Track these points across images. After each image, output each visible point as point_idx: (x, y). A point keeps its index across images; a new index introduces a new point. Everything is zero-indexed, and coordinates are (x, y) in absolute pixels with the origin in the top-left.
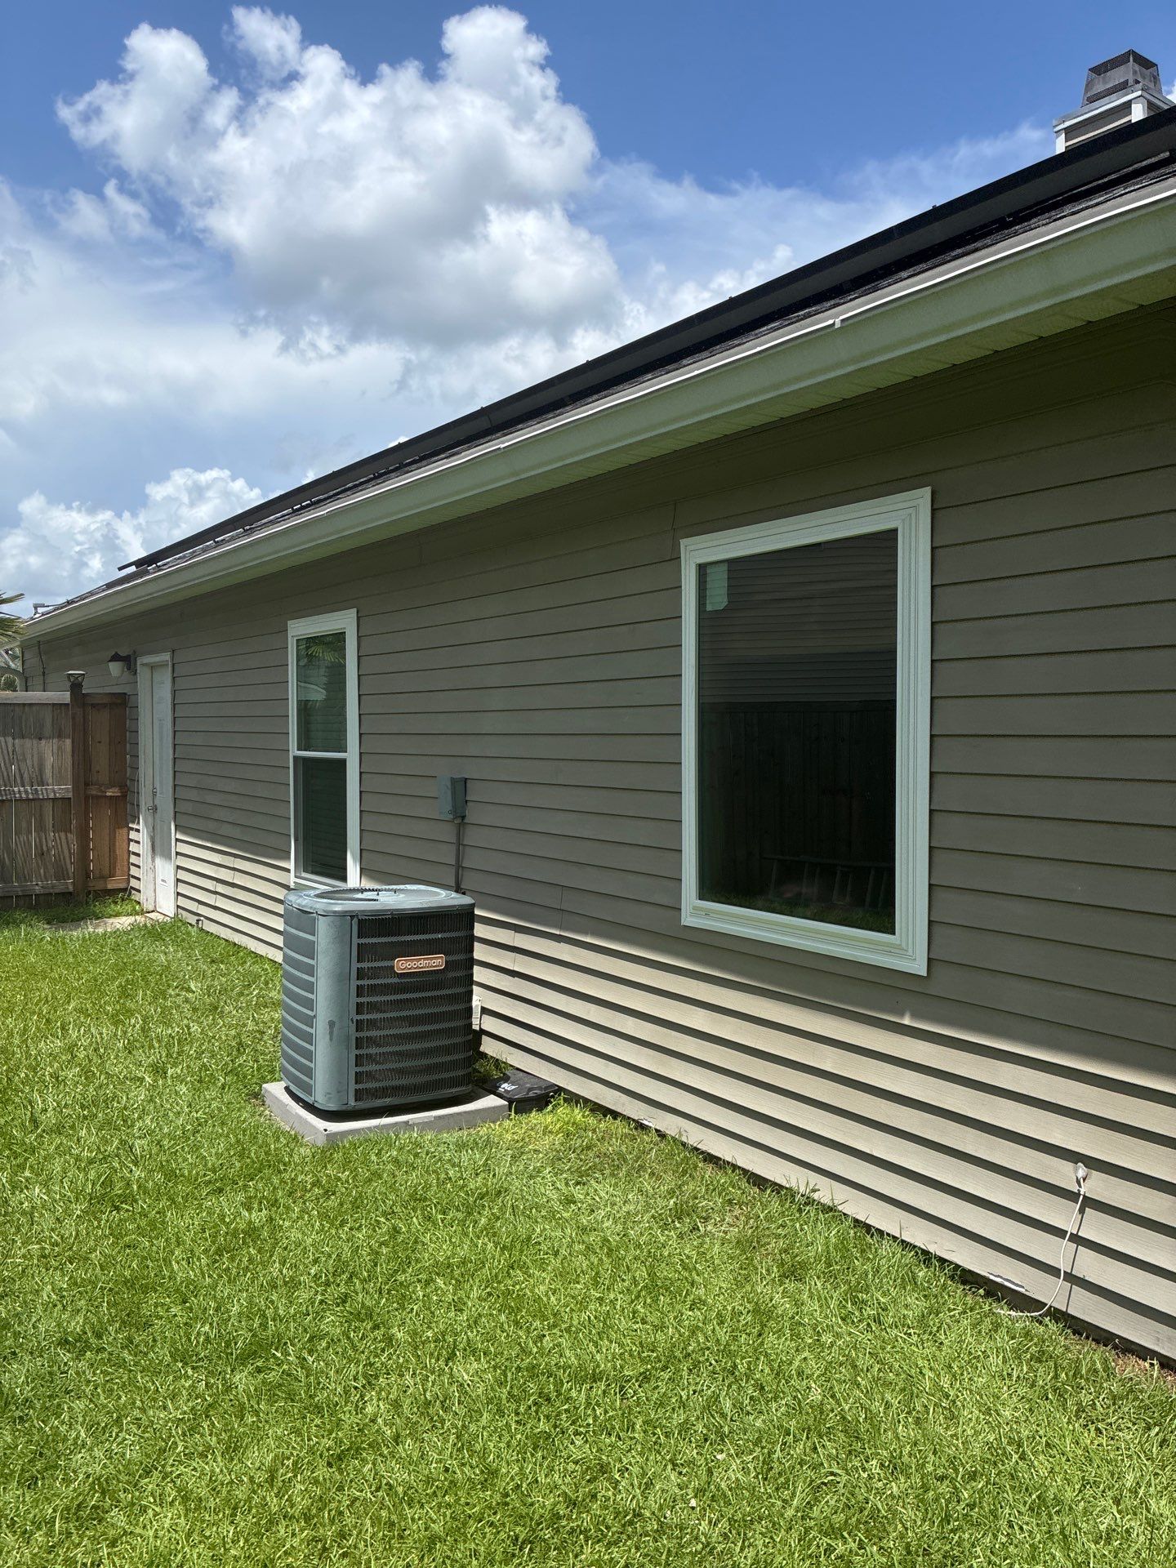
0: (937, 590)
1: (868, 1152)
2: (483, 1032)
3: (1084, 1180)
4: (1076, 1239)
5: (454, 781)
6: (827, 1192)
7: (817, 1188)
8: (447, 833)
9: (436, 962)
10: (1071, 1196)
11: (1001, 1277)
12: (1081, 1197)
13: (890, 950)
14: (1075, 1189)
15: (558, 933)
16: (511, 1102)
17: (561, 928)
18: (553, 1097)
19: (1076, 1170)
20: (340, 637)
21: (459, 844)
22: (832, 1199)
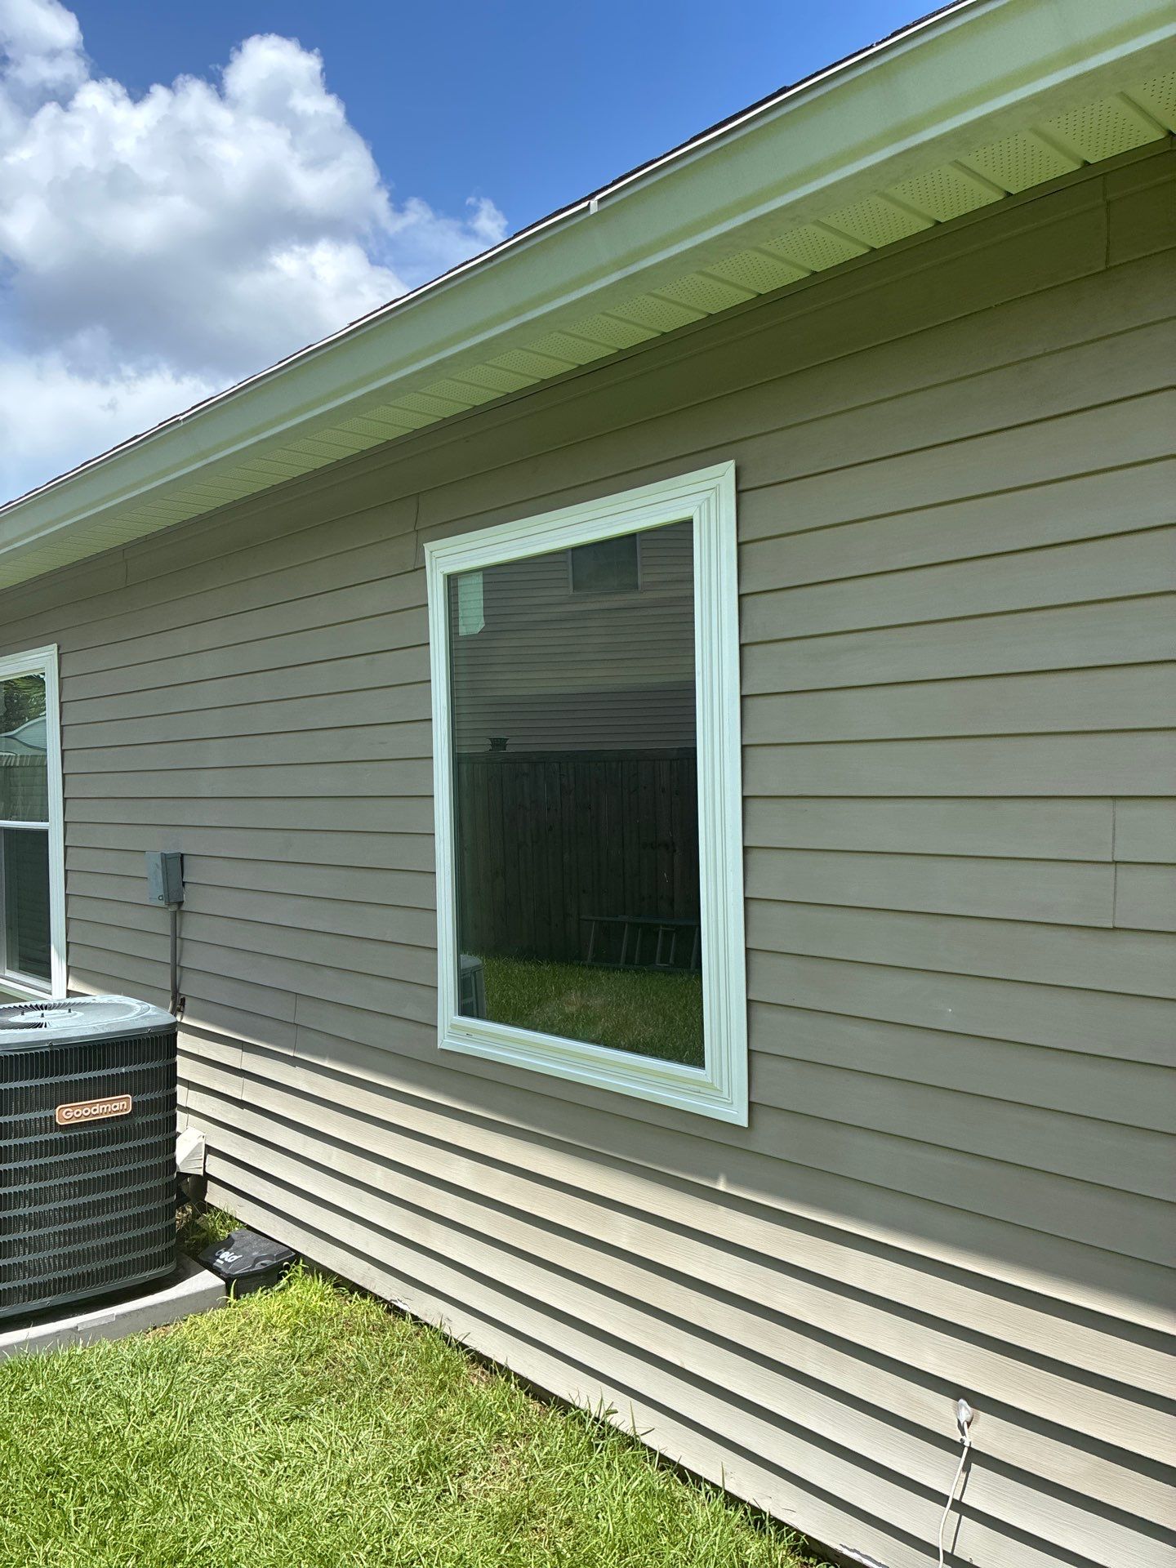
0: (746, 600)
1: (679, 1364)
2: (207, 1177)
3: (969, 1424)
4: (960, 1507)
5: (165, 858)
6: (627, 1417)
7: (613, 1408)
8: (160, 922)
9: (120, 1105)
10: (954, 1447)
11: (858, 1553)
12: (966, 1450)
13: (700, 1089)
14: (957, 1437)
15: (291, 1054)
16: (228, 1280)
17: (295, 1049)
18: (287, 1267)
19: (957, 1410)
20: (37, 682)
21: (175, 936)
22: (634, 1427)
